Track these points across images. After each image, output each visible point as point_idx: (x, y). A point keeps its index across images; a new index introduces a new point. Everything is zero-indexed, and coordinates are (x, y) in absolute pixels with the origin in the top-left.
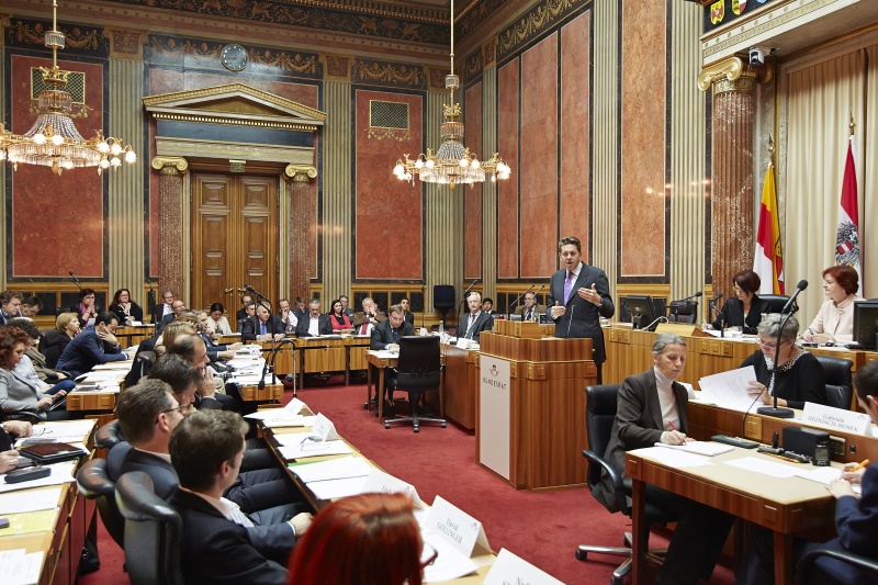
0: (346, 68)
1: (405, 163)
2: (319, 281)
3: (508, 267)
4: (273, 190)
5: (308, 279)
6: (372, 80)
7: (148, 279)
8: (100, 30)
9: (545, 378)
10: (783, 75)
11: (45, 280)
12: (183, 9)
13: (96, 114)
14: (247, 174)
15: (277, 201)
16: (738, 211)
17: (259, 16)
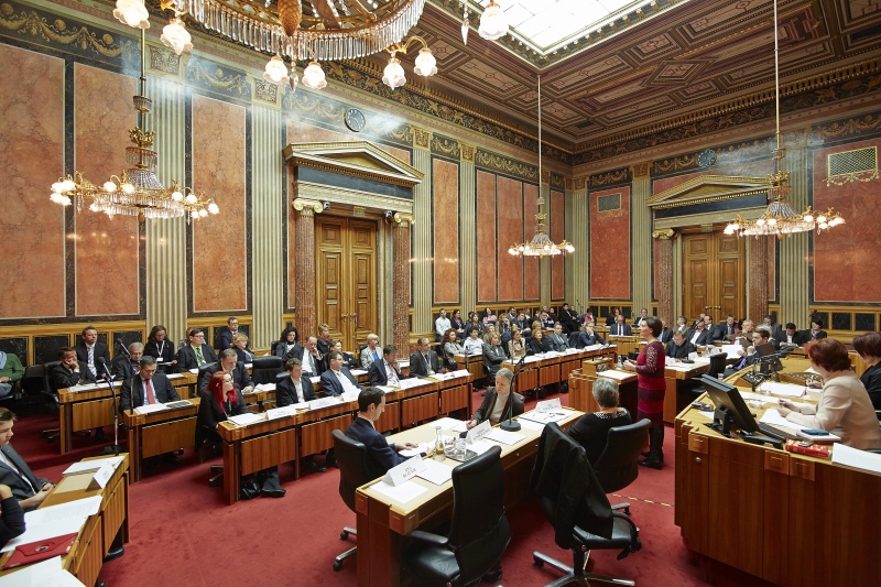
7: (653, 300)
13: (626, 213)
17: (724, 125)
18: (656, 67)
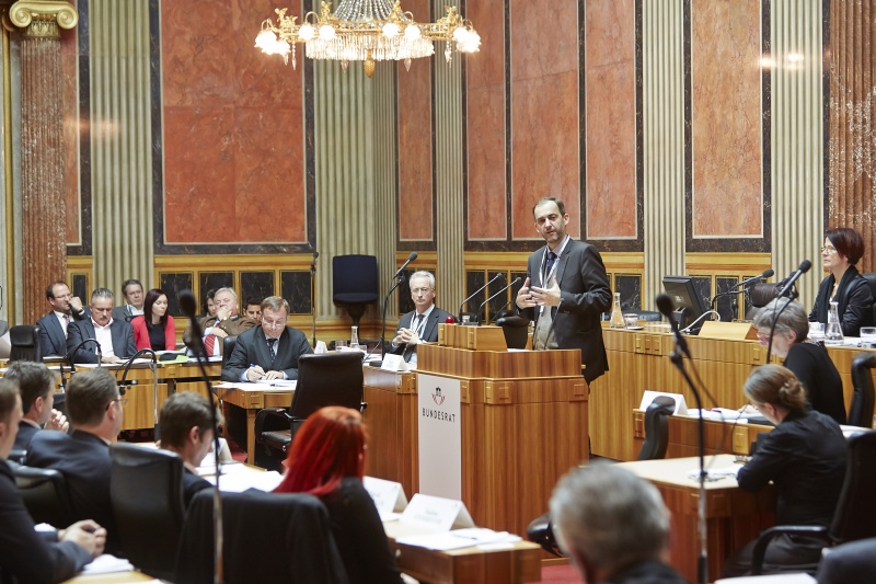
1: (277, 25)
2: (86, 250)
3: (487, 217)
5: (62, 246)
9: (510, 403)
16: (868, 126)
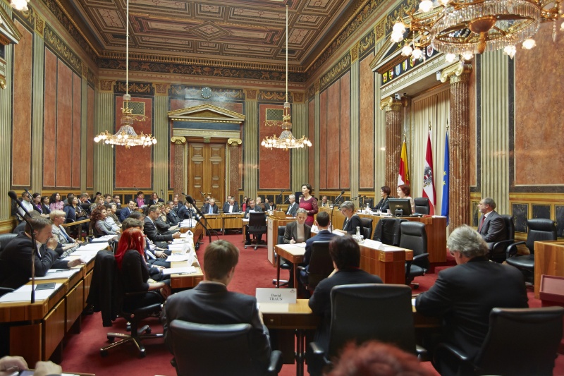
0: (255, 95)
1: (266, 140)
2: (243, 190)
4: (223, 150)
5: (238, 189)
6: (267, 100)
7: (169, 189)
8: (151, 84)
10: (412, 103)
11: (128, 189)
12: (185, 73)
13: (149, 119)
14: (211, 143)
15: (225, 155)
17: (217, 74)
18: (202, 22)
